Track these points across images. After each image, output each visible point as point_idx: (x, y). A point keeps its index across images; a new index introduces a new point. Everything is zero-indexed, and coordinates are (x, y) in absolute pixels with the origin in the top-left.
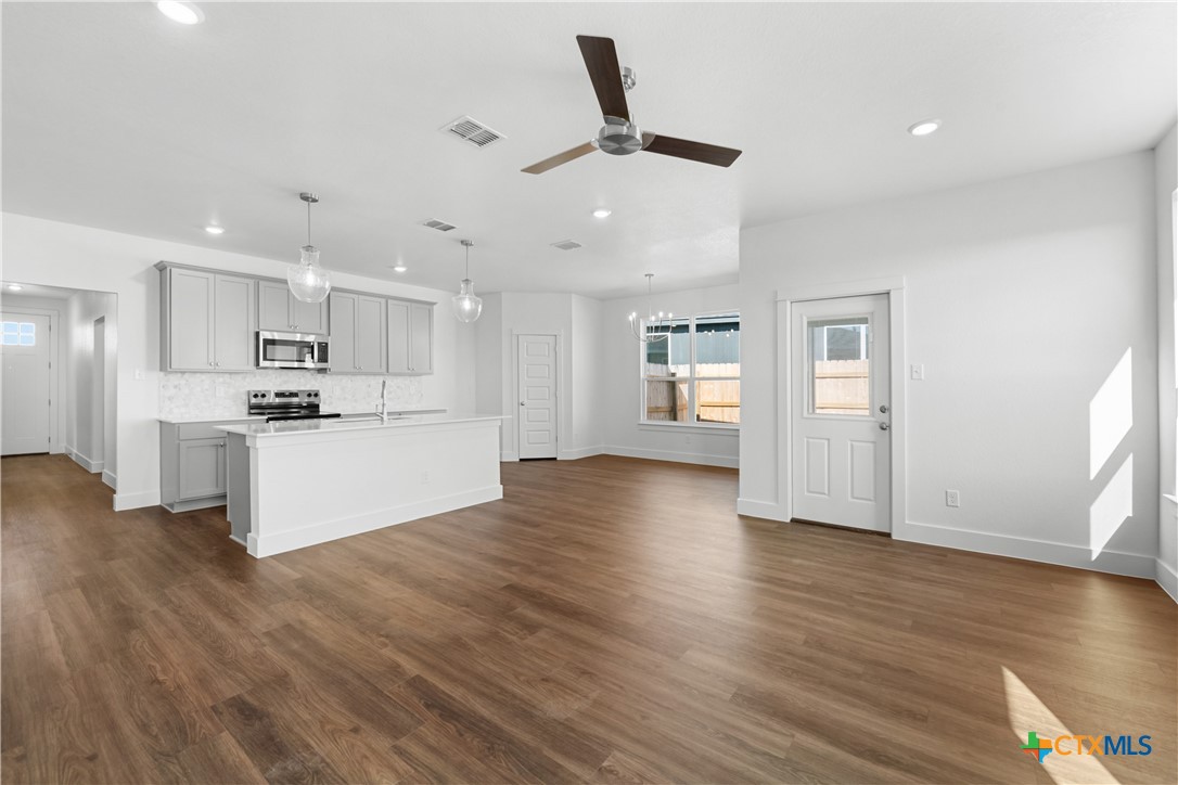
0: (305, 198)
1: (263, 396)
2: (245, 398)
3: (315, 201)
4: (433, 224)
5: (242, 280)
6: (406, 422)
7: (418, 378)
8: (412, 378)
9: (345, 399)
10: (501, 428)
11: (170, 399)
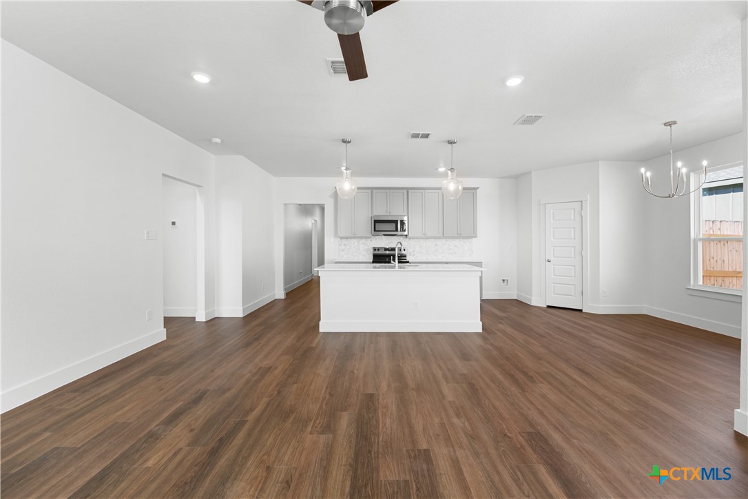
0: (345, 141)
1: (378, 250)
2: (372, 250)
3: (349, 142)
4: (415, 136)
5: (365, 191)
6: (417, 269)
7: (469, 240)
8: (465, 240)
9: (422, 252)
10: (481, 278)
11: (342, 250)
